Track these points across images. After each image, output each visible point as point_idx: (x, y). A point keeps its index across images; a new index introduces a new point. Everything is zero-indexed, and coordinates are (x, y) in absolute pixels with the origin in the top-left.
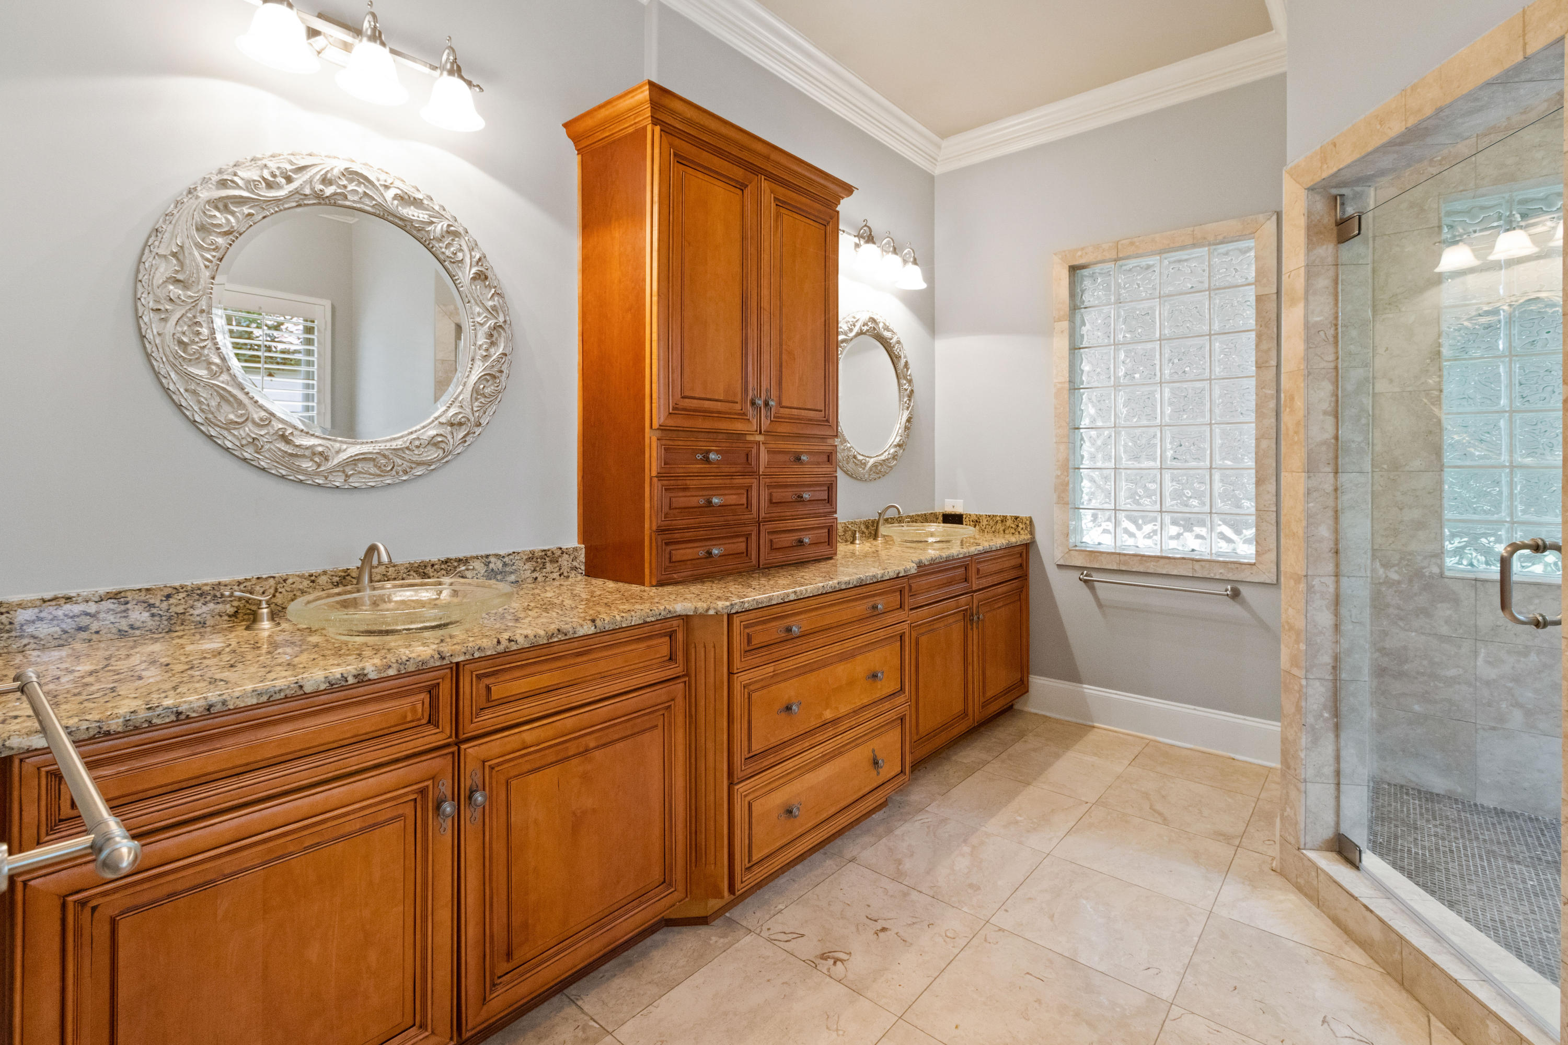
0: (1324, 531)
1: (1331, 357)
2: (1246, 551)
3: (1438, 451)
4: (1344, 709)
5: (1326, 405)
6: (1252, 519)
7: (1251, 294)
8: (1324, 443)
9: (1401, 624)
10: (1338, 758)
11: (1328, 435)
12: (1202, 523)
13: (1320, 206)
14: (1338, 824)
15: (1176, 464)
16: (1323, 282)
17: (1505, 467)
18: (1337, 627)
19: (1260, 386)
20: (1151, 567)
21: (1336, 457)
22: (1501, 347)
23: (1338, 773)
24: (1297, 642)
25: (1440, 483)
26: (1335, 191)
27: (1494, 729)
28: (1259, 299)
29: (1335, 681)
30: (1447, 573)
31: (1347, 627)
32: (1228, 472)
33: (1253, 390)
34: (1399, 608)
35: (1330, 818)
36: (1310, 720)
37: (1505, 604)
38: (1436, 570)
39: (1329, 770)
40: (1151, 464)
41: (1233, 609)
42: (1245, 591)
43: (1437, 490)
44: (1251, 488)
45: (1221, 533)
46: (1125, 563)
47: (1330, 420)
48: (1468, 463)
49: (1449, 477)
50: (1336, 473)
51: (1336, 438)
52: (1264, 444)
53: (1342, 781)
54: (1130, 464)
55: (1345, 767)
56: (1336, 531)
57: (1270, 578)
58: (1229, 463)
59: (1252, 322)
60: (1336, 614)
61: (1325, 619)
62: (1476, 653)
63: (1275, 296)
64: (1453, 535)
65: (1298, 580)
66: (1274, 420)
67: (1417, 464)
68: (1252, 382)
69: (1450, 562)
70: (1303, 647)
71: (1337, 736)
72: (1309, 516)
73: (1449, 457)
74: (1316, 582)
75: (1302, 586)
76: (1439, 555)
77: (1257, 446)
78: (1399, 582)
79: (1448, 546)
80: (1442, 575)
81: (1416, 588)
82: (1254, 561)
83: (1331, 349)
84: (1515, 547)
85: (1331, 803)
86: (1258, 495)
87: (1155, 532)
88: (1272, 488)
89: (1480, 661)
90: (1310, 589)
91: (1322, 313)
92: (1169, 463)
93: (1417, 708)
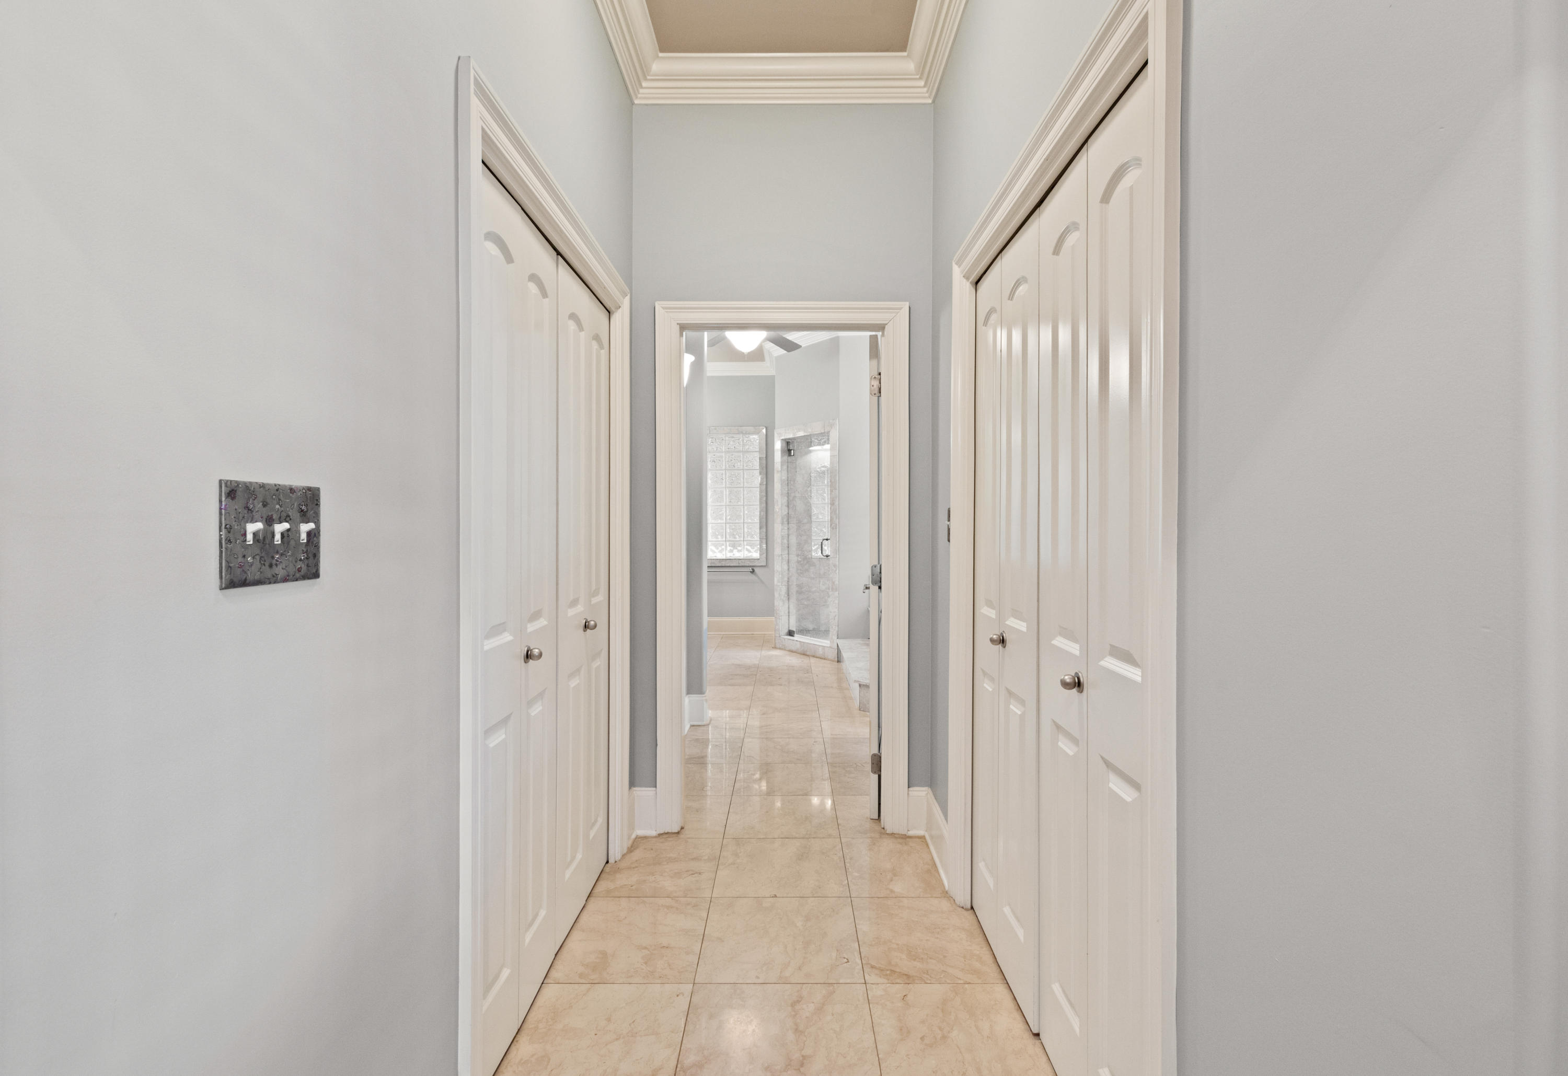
0: (785, 541)
1: (787, 490)
2: (756, 555)
3: (810, 516)
4: (790, 593)
5: (786, 504)
6: (758, 542)
7: (757, 455)
8: (786, 515)
9: (801, 575)
10: (789, 608)
11: (786, 513)
12: (740, 545)
13: (785, 444)
14: (789, 627)
15: (731, 521)
16: (785, 467)
17: (826, 522)
18: (788, 569)
19: (761, 492)
20: (723, 564)
21: (788, 519)
22: (826, 483)
23: (789, 612)
24: (779, 574)
25: (811, 527)
26: (787, 440)
27: (824, 605)
28: (760, 459)
29: (788, 585)
30: (813, 557)
31: (791, 569)
32: (749, 524)
33: (758, 493)
34: (801, 570)
35: (787, 626)
36: (782, 598)
37: (822, 553)
38: (810, 556)
39: (787, 612)
40: (722, 522)
41: (752, 577)
42: (756, 570)
43: (810, 530)
44: (758, 531)
45: (747, 548)
46: (713, 563)
47: (787, 508)
48: (818, 520)
49: (814, 525)
50: (788, 524)
51: (788, 513)
52: (762, 513)
53: (790, 614)
54: (713, 521)
55: (790, 611)
56: (788, 541)
57: (764, 564)
58: (750, 521)
59: (758, 468)
60: (788, 566)
61: (786, 567)
62: (820, 582)
63: (765, 459)
64: (815, 545)
65: (779, 556)
66: (765, 505)
67: (805, 521)
68: (758, 489)
69: (813, 554)
70: (781, 576)
71: (789, 601)
72: (782, 537)
73: (814, 518)
74: (784, 556)
75: (781, 558)
76: (810, 551)
77: (760, 514)
78: (801, 561)
79: (813, 548)
80: (811, 558)
81: (805, 562)
82: (759, 558)
83: (787, 487)
84: (824, 540)
85: (787, 621)
86: (760, 533)
87: (723, 549)
88: (764, 530)
89: (821, 585)
90: (782, 559)
91: (785, 477)
92: (728, 521)
93: (806, 603)
